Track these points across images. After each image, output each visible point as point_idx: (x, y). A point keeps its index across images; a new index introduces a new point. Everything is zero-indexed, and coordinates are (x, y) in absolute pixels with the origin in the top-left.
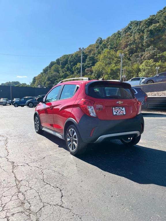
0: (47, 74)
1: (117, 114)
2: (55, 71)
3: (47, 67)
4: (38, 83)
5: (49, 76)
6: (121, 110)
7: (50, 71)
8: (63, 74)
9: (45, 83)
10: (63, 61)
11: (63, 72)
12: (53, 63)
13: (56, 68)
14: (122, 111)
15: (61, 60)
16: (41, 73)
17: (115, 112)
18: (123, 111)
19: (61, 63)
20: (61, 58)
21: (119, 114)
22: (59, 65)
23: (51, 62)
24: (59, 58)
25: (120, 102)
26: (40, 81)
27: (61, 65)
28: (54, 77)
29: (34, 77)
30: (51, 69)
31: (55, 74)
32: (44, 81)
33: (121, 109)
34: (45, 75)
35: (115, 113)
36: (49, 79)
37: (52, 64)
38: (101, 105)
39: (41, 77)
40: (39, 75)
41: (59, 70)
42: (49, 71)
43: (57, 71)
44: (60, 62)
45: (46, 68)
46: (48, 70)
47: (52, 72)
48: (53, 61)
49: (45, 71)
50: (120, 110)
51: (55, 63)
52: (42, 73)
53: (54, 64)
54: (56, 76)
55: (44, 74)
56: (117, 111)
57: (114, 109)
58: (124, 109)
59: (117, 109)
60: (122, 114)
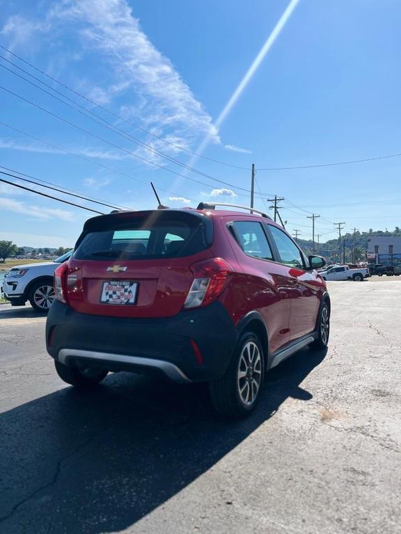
1: (111, 300)
6: (126, 290)
14: (127, 294)
17: (107, 294)
18: (130, 292)
21: (117, 300)
25: (116, 269)
33: (125, 287)
35: (104, 298)
50: (123, 291)
56: (114, 293)
57: (107, 286)
58: (134, 288)
59: (116, 286)
60: (126, 301)
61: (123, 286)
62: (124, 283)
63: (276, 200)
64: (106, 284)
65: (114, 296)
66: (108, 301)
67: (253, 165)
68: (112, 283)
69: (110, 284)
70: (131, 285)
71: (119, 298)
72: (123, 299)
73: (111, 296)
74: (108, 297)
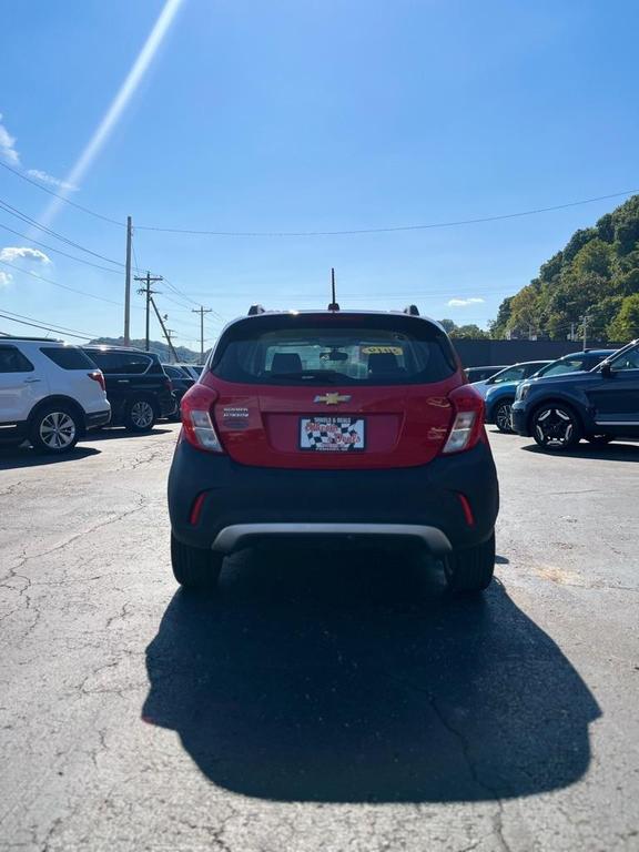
0: (557, 282)
1: (319, 445)
2: (588, 267)
3: (560, 253)
4: (518, 321)
5: (562, 291)
6: (345, 430)
7: (570, 272)
8: (623, 277)
9: (545, 320)
10: (630, 223)
11: (626, 270)
12: (584, 238)
13: (593, 255)
14: (347, 435)
15: (617, 221)
16: (533, 281)
17: (310, 436)
18: (352, 433)
19: (620, 231)
20: (620, 210)
21: (331, 445)
22: (611, 242)
23: (573, 232)
24: (611, 212)
25: (331, 398)
26: (524, 312)
27: (617, 242)
28: (586, 294)
29: (505, 301)
30: (574, 263)
31: (587, 283)
32: (543, 311)
33: (343, 426)
34: (547, 287)
35: (306, 443)
36: (561, 304)
37: (580, 240)
38: (243, 407)
39: (532, 298)
40: (522, 291)
41: (609, 263)
42: (564, 270)
43: (599, 266)
44: (617, 228)
45: (554, 258)
46: (560, 267)
47: (578, 272)
48: (584, 229)
49: (551, 271)
50: (339, 431)
51: (593, 236)
52: (535, 283)
53: (586, 242)
54: (591, 286)
55: (543, 286)
56: (324, 434)
57: (308, 425)
58: (359, 426)
59: (325, 424)
60: (348, 445)
61: (339, 425)
62: (339, 420)
63: (148, 279)
64: (305, 422)
65: (324, 439)
66: (314, 447)
67: (129, 219)
68: (317, 420)
69: (313, 421)
70: (353, 422)
71: (334, 441)
72: (342, 443)
73: (318, 440)
74: (313, 441)
